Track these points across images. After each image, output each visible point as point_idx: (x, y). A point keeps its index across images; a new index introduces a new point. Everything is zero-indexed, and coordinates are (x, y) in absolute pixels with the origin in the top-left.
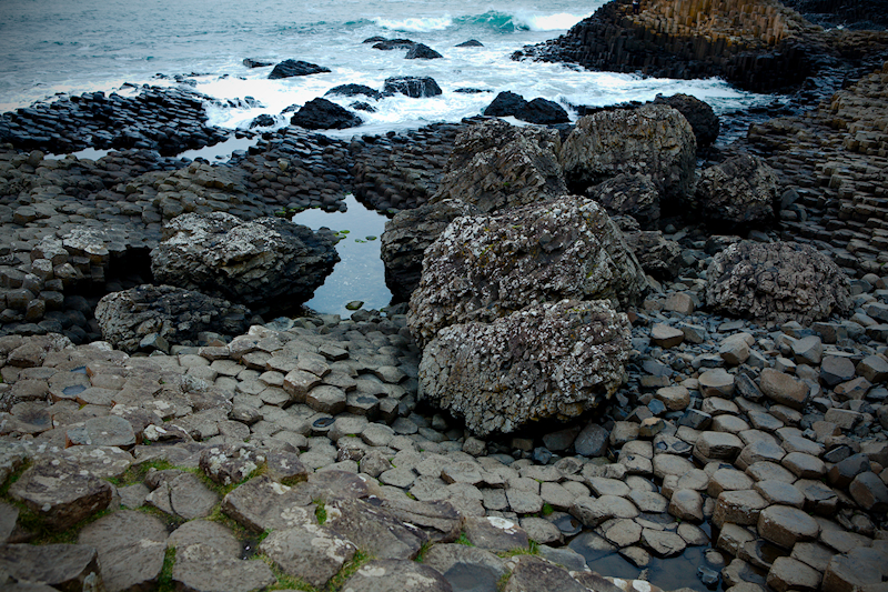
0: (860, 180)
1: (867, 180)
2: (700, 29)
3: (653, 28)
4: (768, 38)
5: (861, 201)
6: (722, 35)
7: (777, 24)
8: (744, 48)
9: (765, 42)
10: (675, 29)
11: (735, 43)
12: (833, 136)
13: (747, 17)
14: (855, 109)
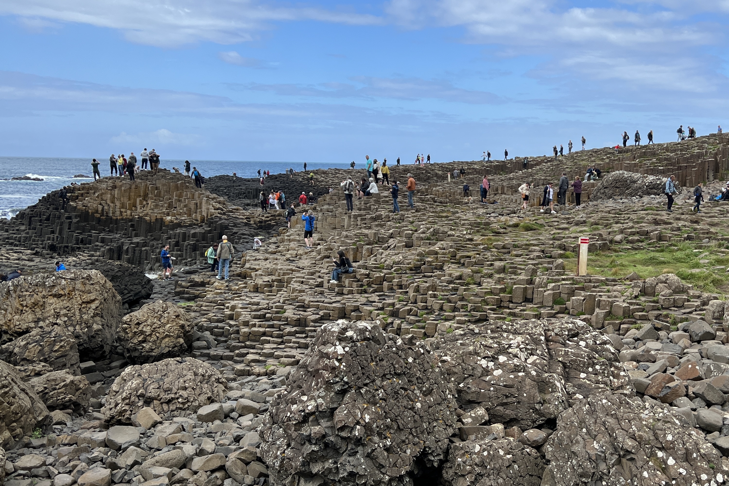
0: (255, 311)
1: (260, 309)
2: (139, 212)
3: (97, 212)
4: (199, 219)
5: (254, 325)
6: (159, 216)
7: (204, 206)
8: (179, 225)
10: (118, 213)
11: (172, 222)
12: (240, 283)
14: (256, 262)
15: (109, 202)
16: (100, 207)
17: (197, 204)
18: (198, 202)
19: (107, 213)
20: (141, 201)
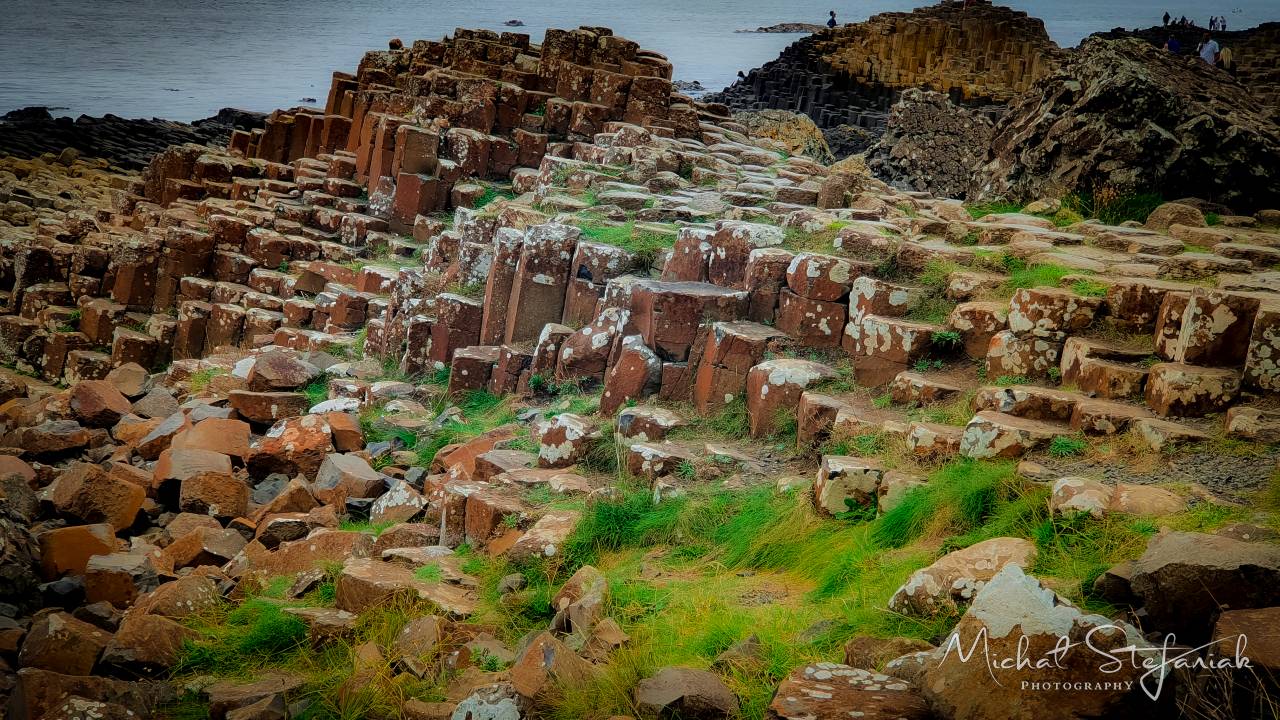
3: (861, 73)
13: (996, 57)
15: (882, 56)
16: (867, 66)
17: (1025, 63)
18: (1027, 60)
19: (876, 76)
20: (933, 56)
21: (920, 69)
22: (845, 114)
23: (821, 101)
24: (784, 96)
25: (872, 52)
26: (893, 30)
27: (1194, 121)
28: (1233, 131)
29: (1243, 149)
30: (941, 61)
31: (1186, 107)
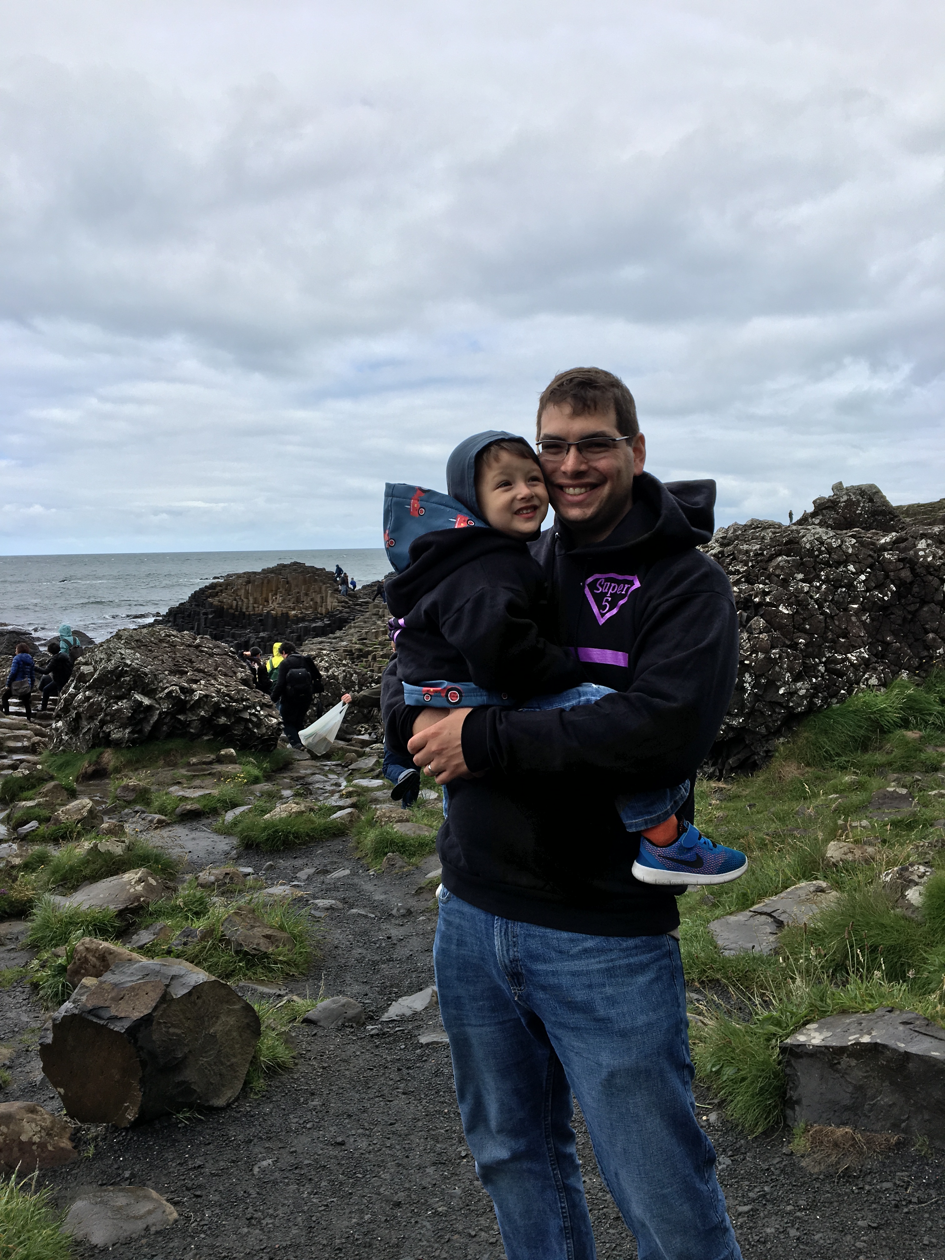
3: (231, 607)
4: (324, 611)
6: (285, 610)
7: (329, 600)
8: (303, 620)
9: (321, 614)
10: (251, 609)
11: (296, 616)
13: (307, 595)
15: (243, 597)
16: (235, 602)
19: (241, 609)
20: (273, 596)
21: (266, 603)
22: (223, 631)
23: (208, 625)
24: (187, 623)
25: (237, 595)
26: (248, 582)
27: (166, 691)
28: (197, 696)
29: (206, 707)
30: (276, 598)
31: (161, 681)
